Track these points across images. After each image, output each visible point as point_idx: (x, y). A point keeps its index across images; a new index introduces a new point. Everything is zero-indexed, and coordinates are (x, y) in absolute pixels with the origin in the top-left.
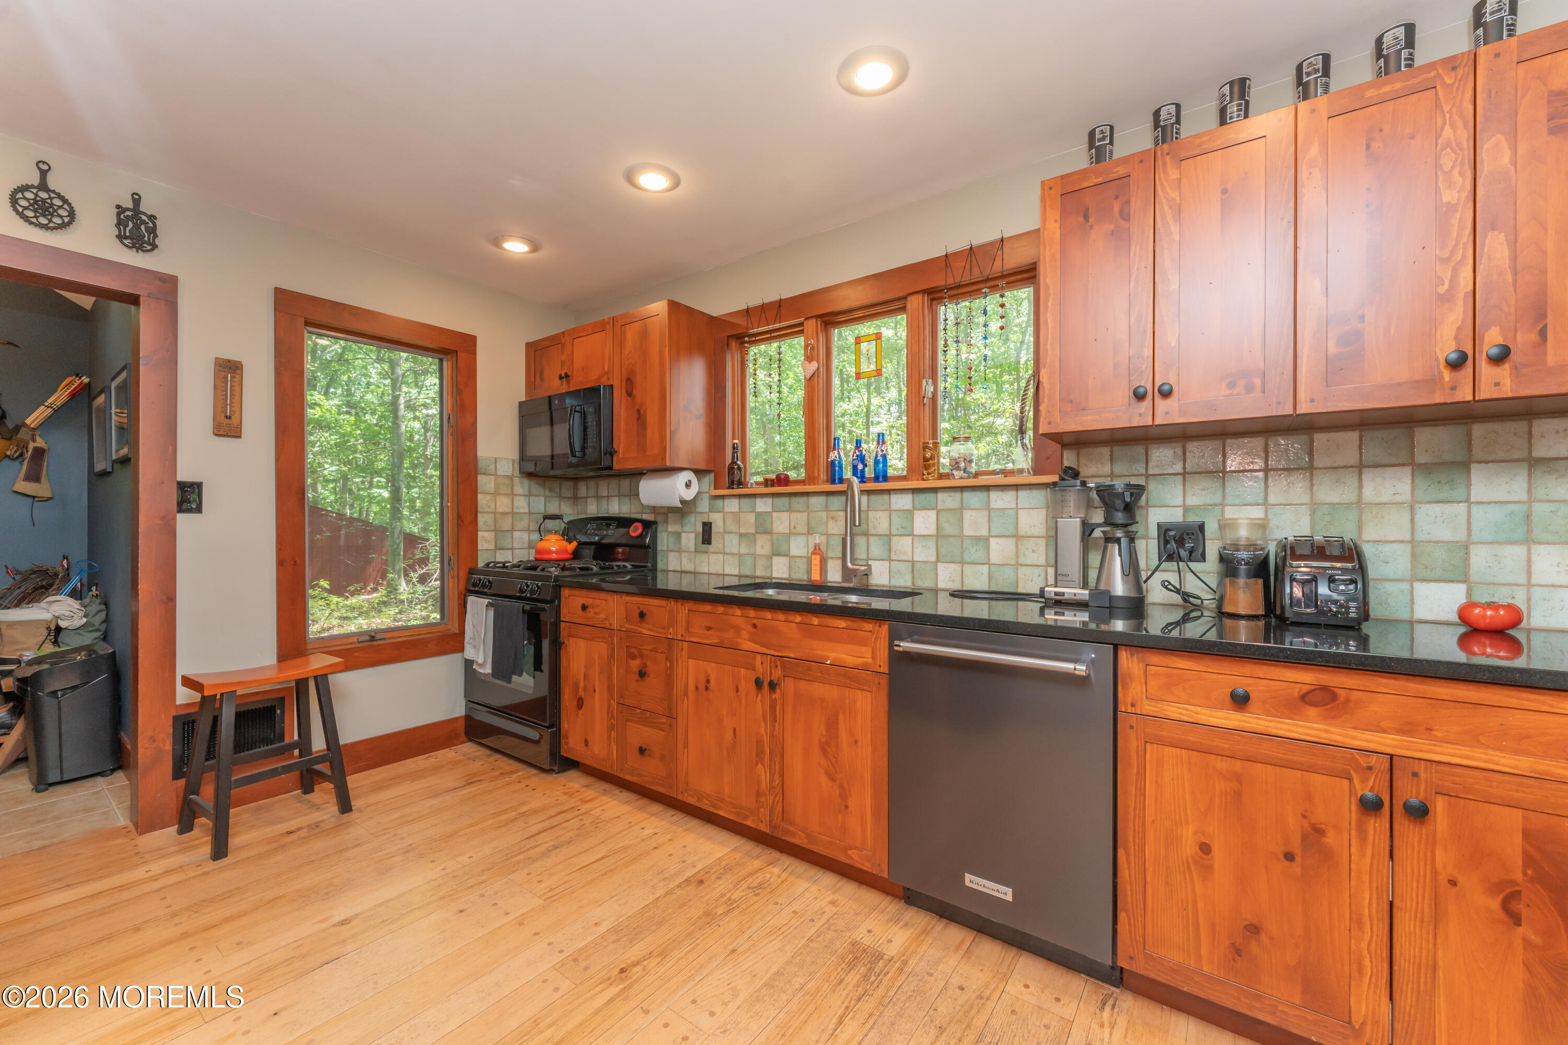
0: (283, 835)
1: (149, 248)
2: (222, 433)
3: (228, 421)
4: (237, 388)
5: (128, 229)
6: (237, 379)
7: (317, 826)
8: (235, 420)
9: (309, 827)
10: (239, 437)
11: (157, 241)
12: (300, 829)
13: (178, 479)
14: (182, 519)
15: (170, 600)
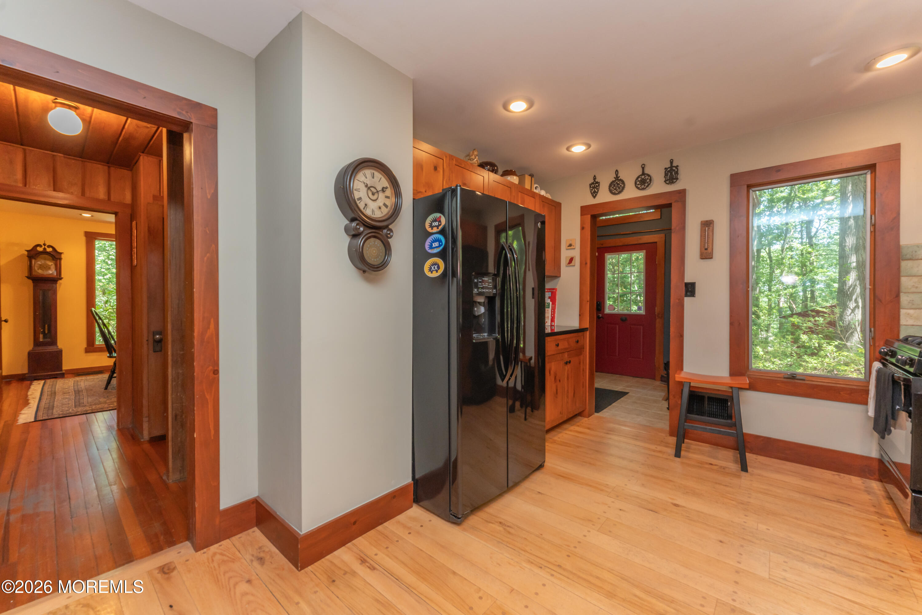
0: (707, 463)
1: (675, 181)
2: (703, 257)
3: (706, 251)
4: (711, 234)
5: (668, 177)
6: (711, 228)
7: (724, 469)
8: (709, 250)
9: (721, 467)
10: (711, 258)
11: (678, 177)
12: (716, 465)
13: (686, 281)
14: (687, 300)
15: (681, 336)
